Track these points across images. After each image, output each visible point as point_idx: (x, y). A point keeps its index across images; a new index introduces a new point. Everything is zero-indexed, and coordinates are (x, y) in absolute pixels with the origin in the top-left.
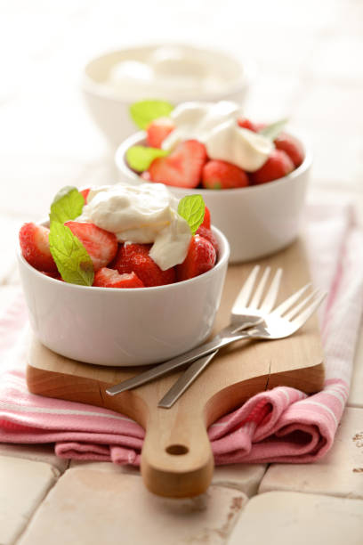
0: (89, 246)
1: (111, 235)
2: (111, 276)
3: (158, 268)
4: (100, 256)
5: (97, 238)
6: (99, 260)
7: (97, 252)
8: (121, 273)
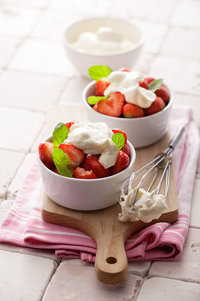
0: (71, 156)
1: (81, 151)
2: (81, 172)
3: (103, 167)
4: (76, 162)
5: (74, 152)
6: (76, 164)
7: (75, 159)
8: (86, 170)
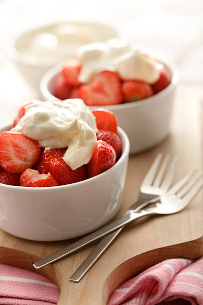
0: (18, 151)
1: (35, 142)
2: (32, 176)
3: (70, 168)
4: (25, 160)
5: (24, 145)
6: (24, 163)
7: (24, 156)
8: (41, 173)
